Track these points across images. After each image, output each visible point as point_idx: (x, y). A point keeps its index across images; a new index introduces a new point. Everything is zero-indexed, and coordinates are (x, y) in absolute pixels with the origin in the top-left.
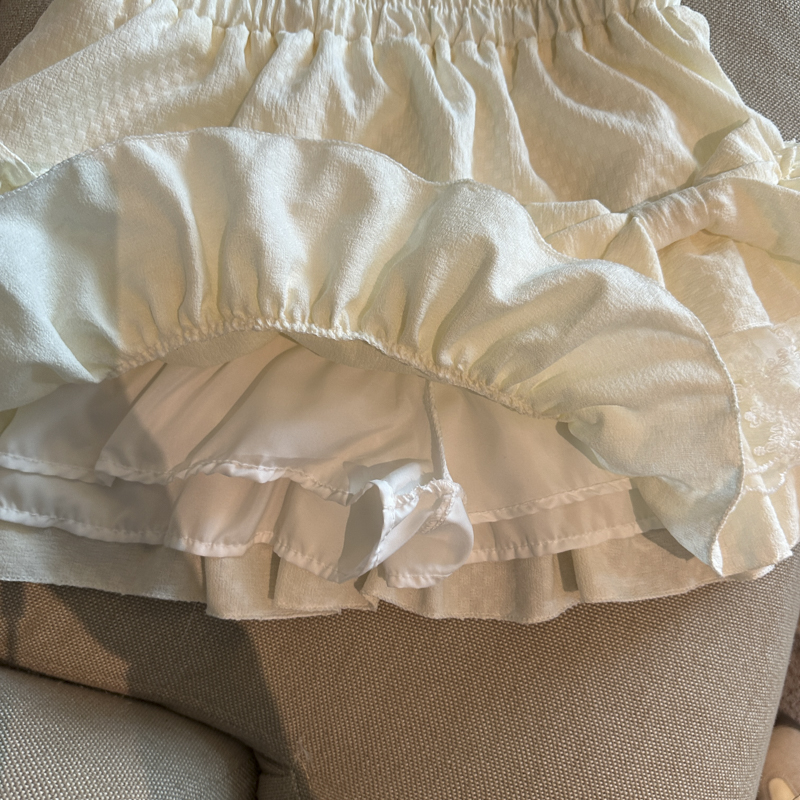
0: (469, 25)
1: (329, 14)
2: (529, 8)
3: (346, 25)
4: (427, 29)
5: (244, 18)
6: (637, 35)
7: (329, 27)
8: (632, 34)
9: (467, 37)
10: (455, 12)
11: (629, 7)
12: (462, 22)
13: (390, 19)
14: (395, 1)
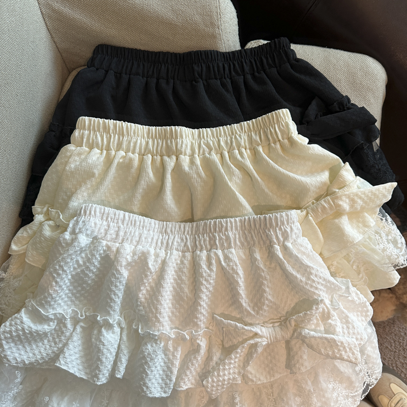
0: (234, 144)
1: (181, 148)
2: (257, 132)
3: (189, 151)
4: (218, 148)
5: (150, 152)
7: (181, 153)
9: (234, 149)
10: (229, 138)
12: (232, 142)
13: (204, 146)
14: (205, 137)
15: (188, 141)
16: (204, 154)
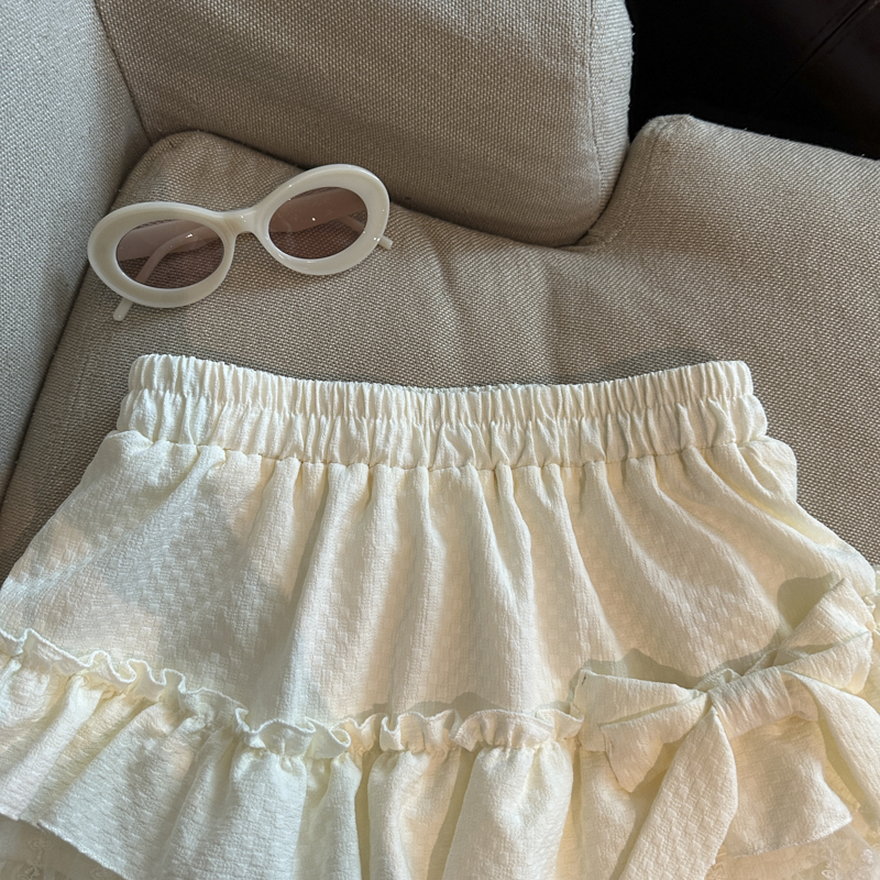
0: (532, 449)
1: (385, 446)
2: (597, 422)
3: (404, 455)
4: (487, 454)
5: (296, 448)
6: (715, 477)
7: (384, 458)
8: (709, 476)
9: (530, 462)
10: (517, 426)
11: (707, 440)
12: (525, 441)
13: (448, 444)
14: (453, 420)
15: (404, 425)
16: (446, 465)
